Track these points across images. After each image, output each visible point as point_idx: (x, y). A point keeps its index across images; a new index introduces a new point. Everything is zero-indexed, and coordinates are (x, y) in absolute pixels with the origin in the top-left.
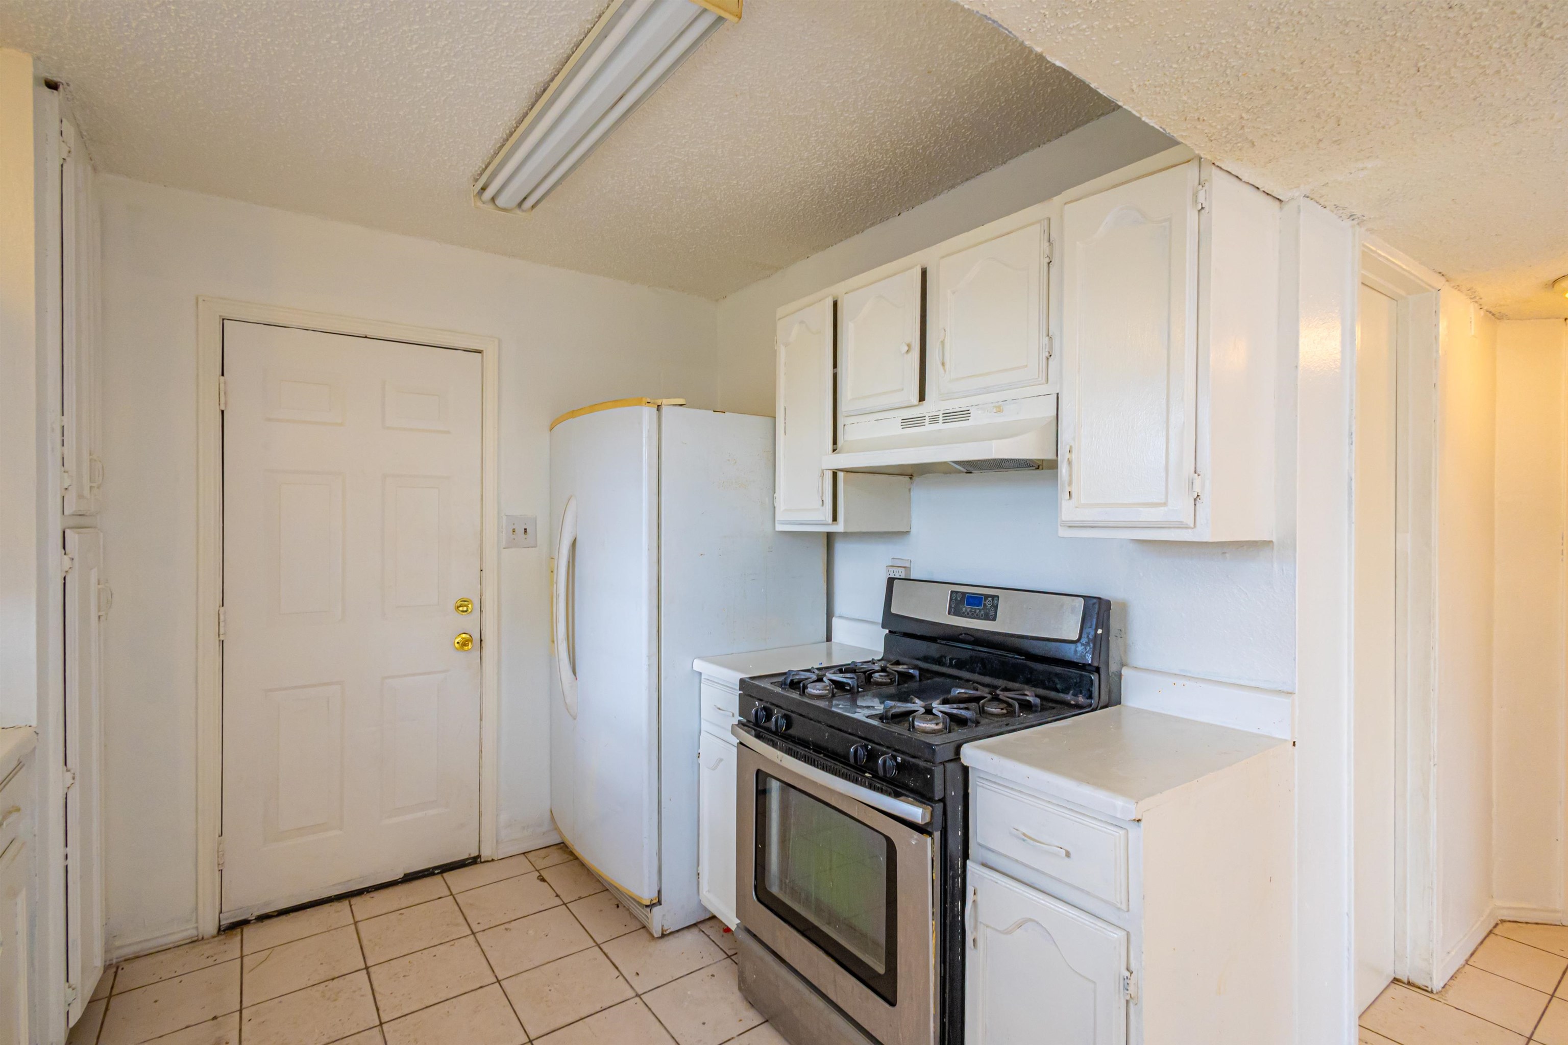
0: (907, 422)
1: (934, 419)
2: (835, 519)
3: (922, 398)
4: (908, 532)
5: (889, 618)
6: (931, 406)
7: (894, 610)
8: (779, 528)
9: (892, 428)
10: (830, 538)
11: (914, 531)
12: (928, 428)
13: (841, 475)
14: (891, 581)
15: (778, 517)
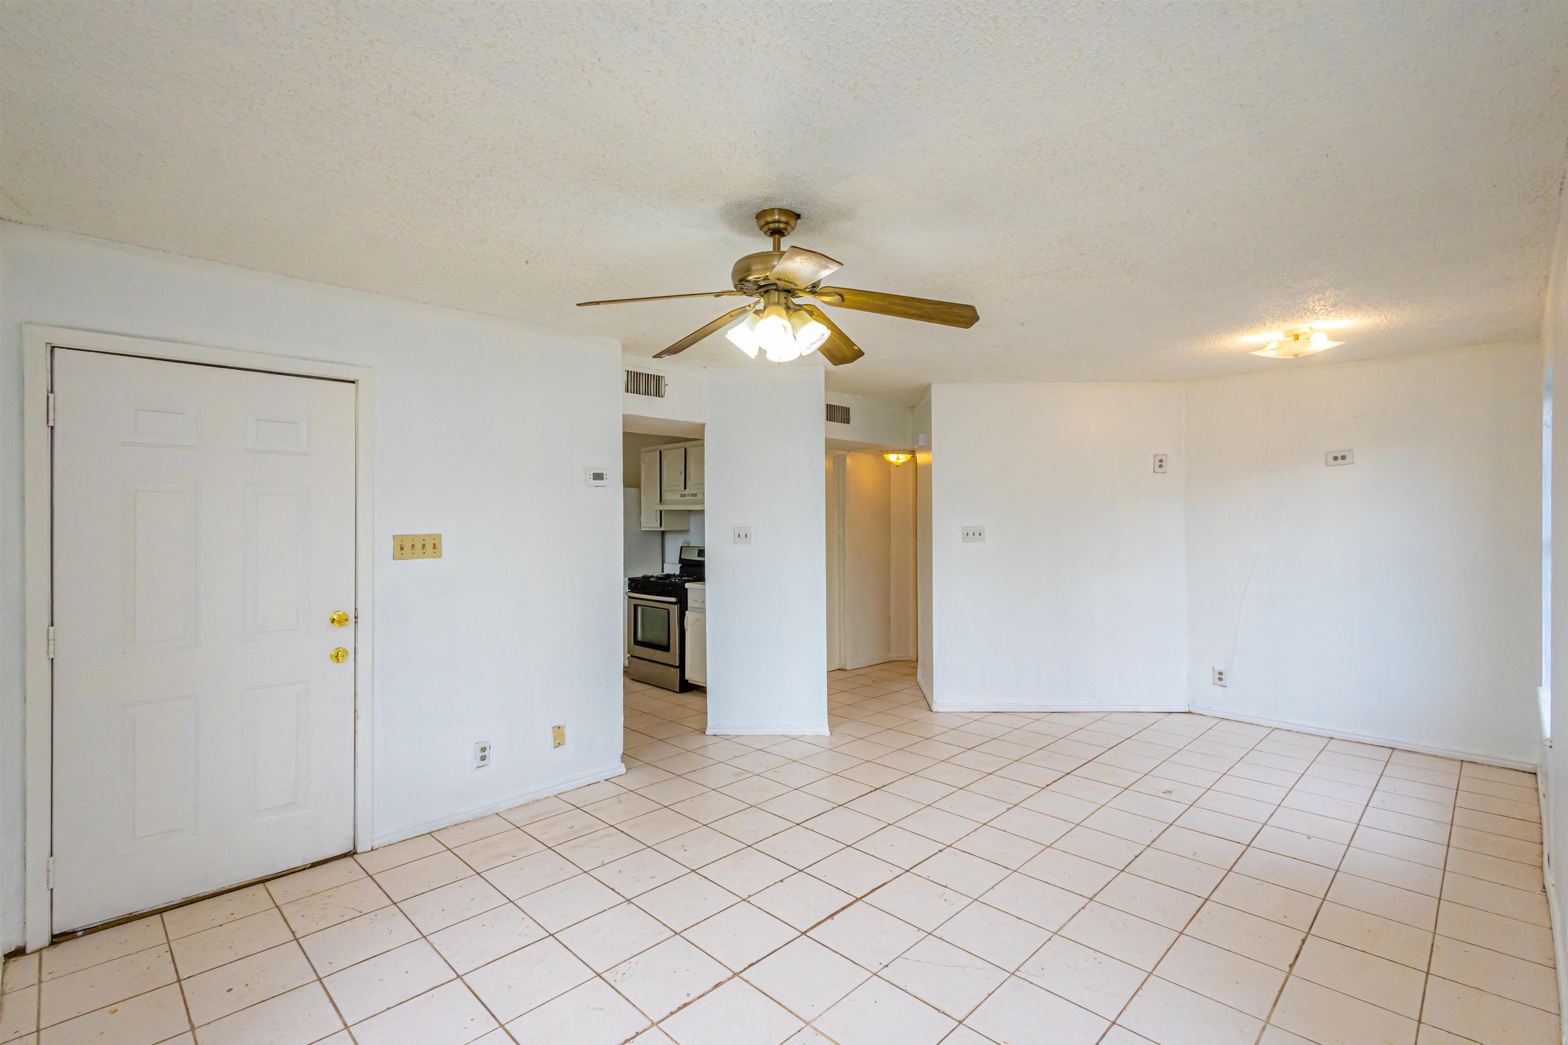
0: (683, 496)
1: (689, 495)
2: (661, 526)
3: (685, 488)
4: (688, 531)
5: (681, 561)
6: (688, 491)
7: (682, 557)
8: (642, 529)
9: (678, 497)
10: (663, 533)
11: (691, 529)
12: (687, 498)
13: (663, 512)
14: (682, 547)
15: (642, 525)
